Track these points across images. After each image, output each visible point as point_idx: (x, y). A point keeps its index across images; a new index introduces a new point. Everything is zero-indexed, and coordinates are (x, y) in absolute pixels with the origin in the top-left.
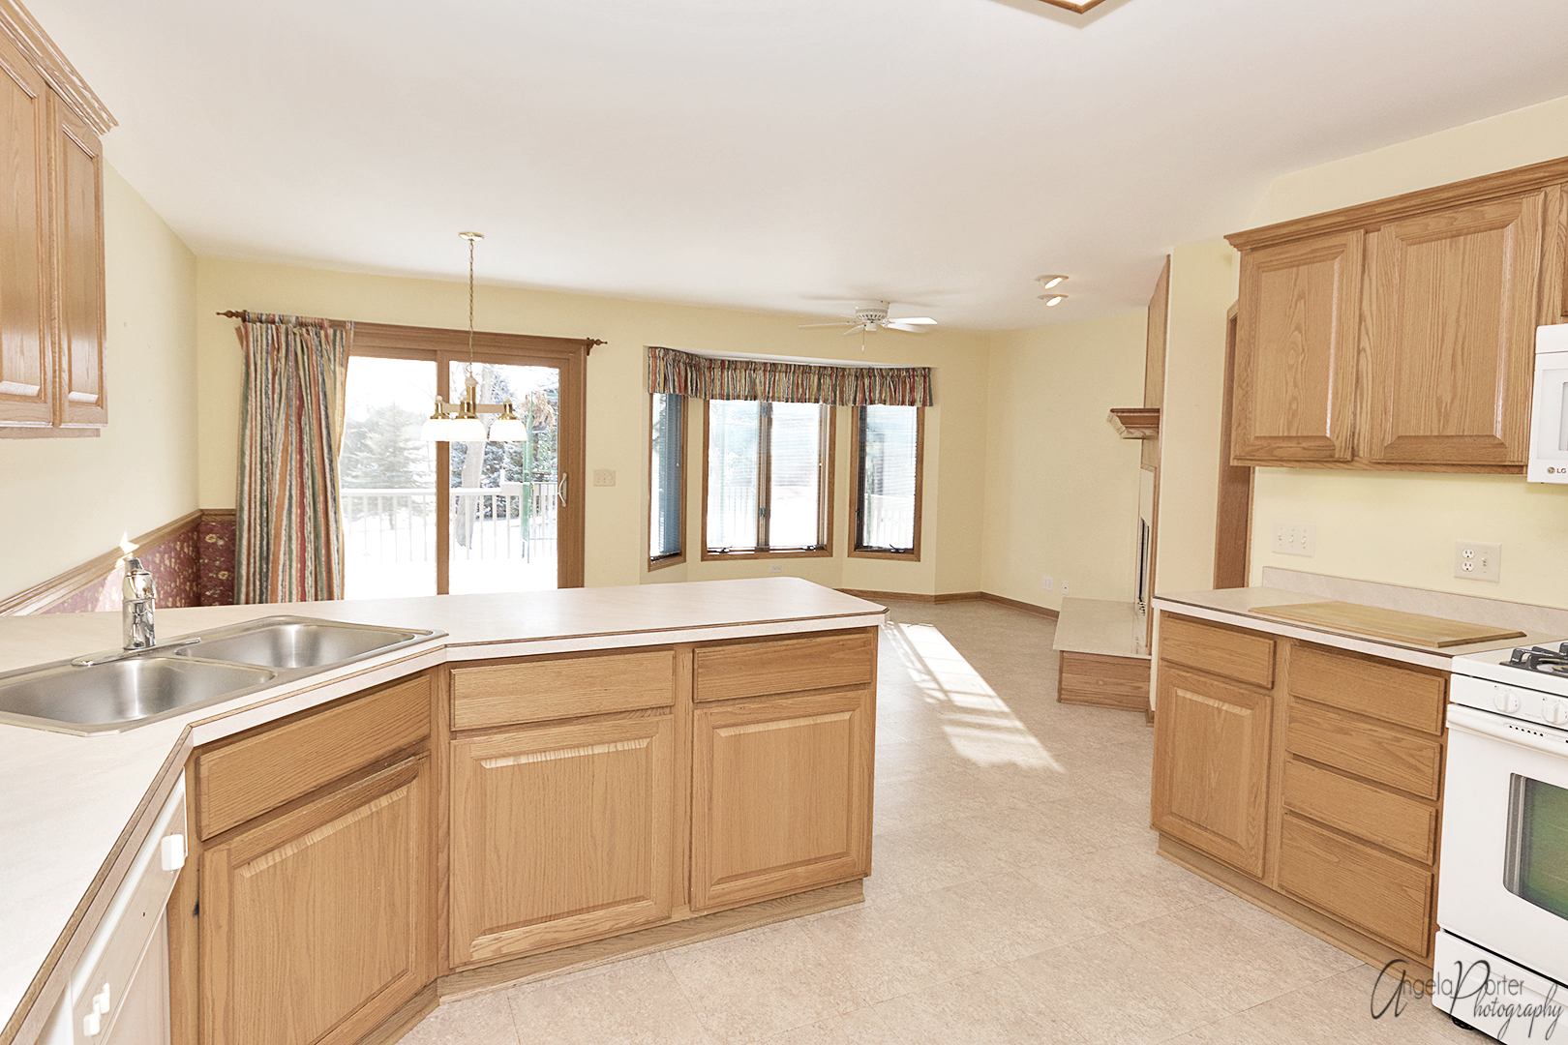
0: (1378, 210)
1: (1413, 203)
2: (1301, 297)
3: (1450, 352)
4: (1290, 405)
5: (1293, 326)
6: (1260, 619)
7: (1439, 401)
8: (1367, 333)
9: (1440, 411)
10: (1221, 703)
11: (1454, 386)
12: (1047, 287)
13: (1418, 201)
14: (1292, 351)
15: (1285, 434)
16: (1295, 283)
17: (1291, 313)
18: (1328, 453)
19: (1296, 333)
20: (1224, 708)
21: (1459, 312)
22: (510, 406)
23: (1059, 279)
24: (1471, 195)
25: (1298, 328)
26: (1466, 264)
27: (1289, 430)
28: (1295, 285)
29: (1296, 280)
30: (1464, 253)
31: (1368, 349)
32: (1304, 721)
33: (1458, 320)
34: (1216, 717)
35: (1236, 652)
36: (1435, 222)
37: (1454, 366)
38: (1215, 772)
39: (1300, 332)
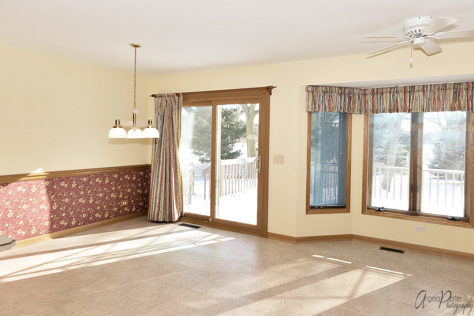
22: (151, 122)
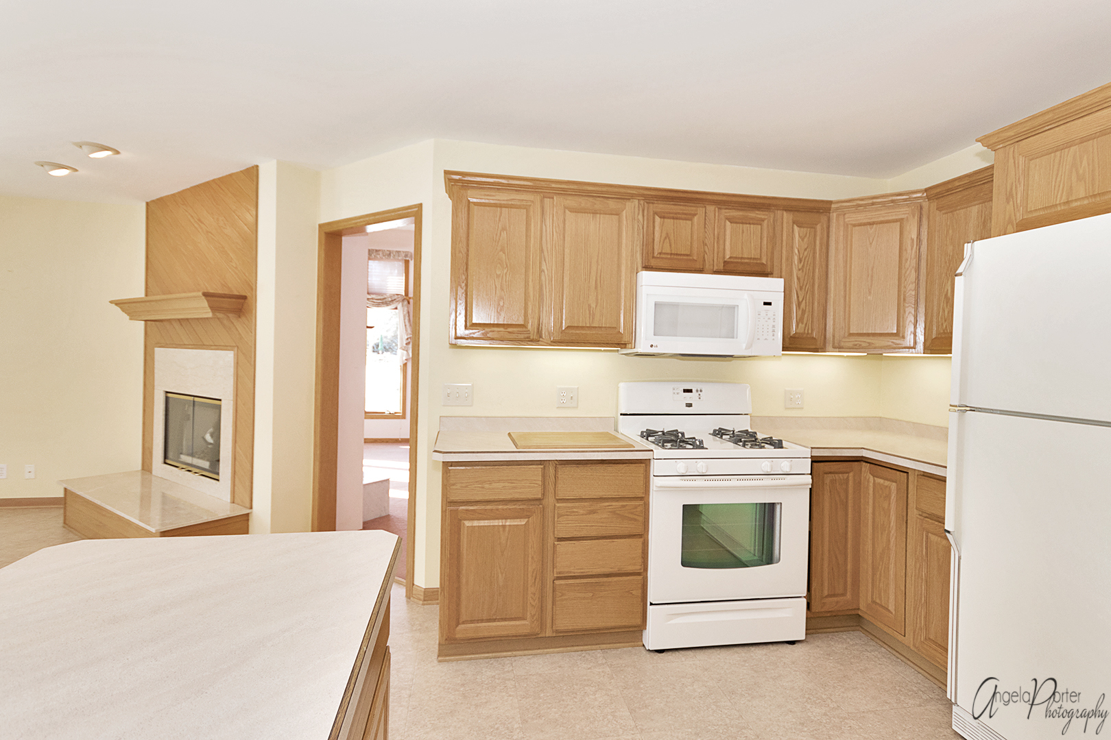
0: (553, 185)
1: (572, 187)
2: (504, 229)
3: (594, 278)
4: (499, 302)
5: (499, 248)
6: (537, 452)
7: (589, 306)
8: (545, 260)
9: (590, 312)
10: (504, 521)
11: (597, 300)
12: (91, 156)
13: (575, 187)
14: (499, 265)
15: (496, 322)
16: (500, 218)
17: (497, 239)
18: (526, 335)
19: (501, 253)
20: (507, 524)
21: (598, 257)
23: (109, 153)
24: (602, 192)
25: (502, 250)
26: (601, 231)
27: (498, 318)
28: (500, 220)
29: (500, 217)
30: (600, 224)
31: (546, 271)
32: (568, 513)
33: (597, 261)
34: (501, 533)
35: (516, 480)
36: (584, 202)
37: (596, 288)
38: (502, 573)
39: (504, 253)
